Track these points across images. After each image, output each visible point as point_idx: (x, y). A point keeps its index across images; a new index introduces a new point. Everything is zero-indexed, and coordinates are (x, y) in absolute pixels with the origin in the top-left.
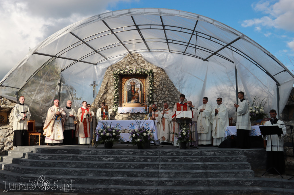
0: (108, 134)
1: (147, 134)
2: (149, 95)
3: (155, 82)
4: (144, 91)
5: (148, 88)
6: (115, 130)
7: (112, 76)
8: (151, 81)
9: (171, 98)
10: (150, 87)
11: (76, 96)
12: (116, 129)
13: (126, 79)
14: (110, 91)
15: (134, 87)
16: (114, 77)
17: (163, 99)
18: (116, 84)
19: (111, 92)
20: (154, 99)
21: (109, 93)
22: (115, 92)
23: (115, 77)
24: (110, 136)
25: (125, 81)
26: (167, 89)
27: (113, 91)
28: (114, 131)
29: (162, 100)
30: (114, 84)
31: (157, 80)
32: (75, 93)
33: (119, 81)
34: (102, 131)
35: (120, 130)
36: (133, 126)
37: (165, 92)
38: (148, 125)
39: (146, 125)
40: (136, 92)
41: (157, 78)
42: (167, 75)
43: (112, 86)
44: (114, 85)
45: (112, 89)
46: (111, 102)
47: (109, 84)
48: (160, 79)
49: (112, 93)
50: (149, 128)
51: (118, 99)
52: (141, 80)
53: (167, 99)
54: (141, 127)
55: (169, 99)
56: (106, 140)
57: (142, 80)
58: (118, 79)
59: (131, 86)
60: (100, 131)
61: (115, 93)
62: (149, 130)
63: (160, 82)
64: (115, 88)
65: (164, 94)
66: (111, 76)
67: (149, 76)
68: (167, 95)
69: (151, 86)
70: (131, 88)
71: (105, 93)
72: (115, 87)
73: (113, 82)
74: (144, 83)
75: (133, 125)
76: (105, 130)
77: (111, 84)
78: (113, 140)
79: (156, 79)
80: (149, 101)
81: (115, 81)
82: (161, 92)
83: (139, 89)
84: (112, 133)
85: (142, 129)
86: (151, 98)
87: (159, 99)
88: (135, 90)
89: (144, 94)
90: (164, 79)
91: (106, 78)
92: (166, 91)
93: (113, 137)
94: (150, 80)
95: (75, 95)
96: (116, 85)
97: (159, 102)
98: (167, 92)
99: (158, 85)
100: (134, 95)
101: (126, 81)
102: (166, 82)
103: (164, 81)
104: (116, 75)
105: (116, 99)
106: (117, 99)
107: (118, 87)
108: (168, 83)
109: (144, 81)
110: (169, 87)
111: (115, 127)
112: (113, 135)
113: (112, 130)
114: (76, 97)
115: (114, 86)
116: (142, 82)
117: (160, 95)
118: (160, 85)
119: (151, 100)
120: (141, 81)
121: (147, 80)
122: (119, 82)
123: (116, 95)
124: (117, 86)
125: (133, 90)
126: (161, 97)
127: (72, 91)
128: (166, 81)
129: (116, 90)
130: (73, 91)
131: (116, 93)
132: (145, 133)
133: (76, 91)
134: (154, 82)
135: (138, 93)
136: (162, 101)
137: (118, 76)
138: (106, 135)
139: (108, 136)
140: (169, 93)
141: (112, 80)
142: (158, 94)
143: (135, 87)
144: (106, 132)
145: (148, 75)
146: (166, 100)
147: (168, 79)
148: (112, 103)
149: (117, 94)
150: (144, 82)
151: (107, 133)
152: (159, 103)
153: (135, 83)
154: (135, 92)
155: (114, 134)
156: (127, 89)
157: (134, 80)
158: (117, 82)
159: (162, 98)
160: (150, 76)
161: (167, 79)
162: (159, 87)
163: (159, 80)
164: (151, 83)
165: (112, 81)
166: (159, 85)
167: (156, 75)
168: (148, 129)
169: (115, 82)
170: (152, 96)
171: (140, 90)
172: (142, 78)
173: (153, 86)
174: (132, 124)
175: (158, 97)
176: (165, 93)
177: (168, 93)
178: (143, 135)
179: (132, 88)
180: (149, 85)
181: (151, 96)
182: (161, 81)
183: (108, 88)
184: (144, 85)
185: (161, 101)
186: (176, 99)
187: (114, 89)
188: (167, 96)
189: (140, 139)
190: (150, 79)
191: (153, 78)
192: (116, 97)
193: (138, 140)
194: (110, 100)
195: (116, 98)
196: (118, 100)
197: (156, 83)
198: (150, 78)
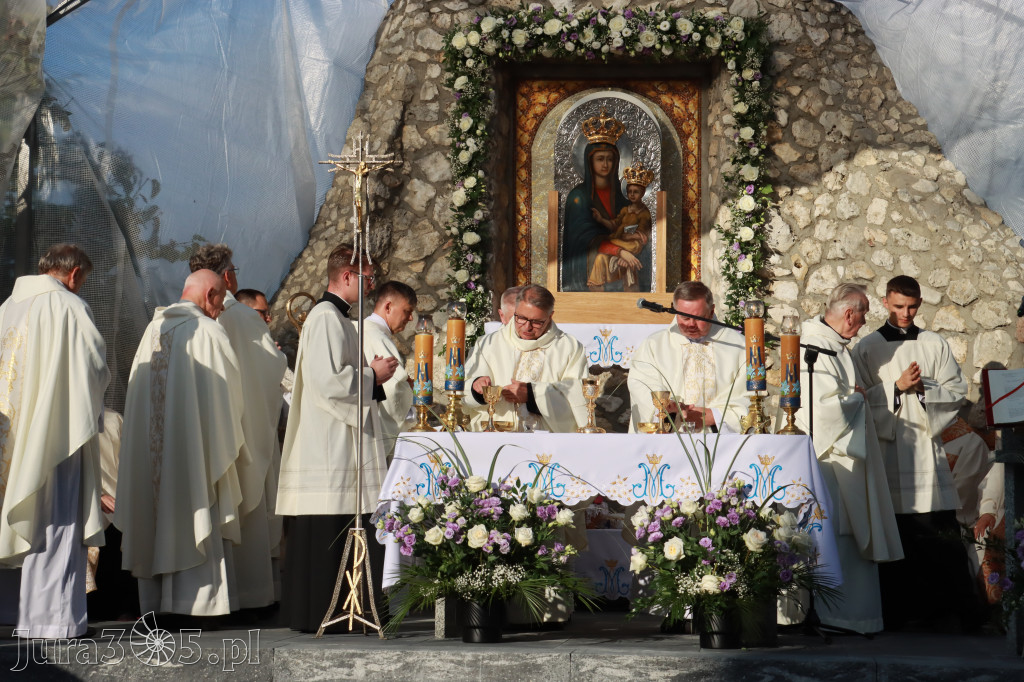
0: (477, 537)
1: (769, 534)
2: (736, 227)
3: (782, 117)
4: (691, 194)
5: (728, 168)
6: (531, 507)
7: (435, 71)
8: (750, 111)
9: (917, 252)
10: (744, 162)
11: (156, 231)
12: (534, 495)
13: (542, 98)
14: (419, 193)
15: (615, 160)
16: (449, 75)
17: (845, 259)
18: (472, 132)
19: (431, 203)
20: (774, 259)
21: (408, 206)
22: (459, 197)
23: (461, 82)
24: (496, 547)
25: (539, 109)
26: (882, 180)
27: (442, 187)
28: (517, 512)
29: (840, 270)
30: (457, 132)
31: (802, 104)
32: (151, 203)
33: (491, 108)
34: (432, 516)
35: (562, 507)
36: (660, 472)
37: (862, 202)
38: (772, 474)
39: (759, 473)
40: (629, 203)
41: (795, 90)
42: (881, 65)
43: (437, 147)
44: (448, 141)
45: (435, 178)
46: (430, 278)
47: (412, 137)
48: (824, 95)
49: (437, 208)
50: (778, 495)
51: (484, 258)
52: (666, 99)
53: (876, 260)
54: (717, 489)
55: (896, 262)
56: (461, 581)
57: (677, 103)
58: (484, 98)
59: (591, 149)
60: (415, 515)
61: (461, 208)
62: (777, 508)
63: (822, 120)
64: (467, 171)
65: (851, 219)
66: (424, 66)
67: (739, 69)
68: (884, 228)
69: (754, 151)
70: (590, 171)
71: (381, 205)
72: (464, 157)
73: (442, 116)
74: (690, 126)
75: (656, 471)
76: (451, 509)
77: (428, 139)
78: (513, 577)
79: (794, 100)
80: (731, 279)
81: (458, 115)
82: (831, 206)
83: (651, 175)
84: (506, 524)
85: (734, 501)
86: (745, 247)
87: (816, 259)
88: (623, 186)
89: (693, 216)
90: (856, 100)
91: (388, 86)
92: (870, 196)
93: (518, 556)
94: (742, 108)
95: (150, 224)
96: (470, 142)
97: (813, 285)
98: (878, 207)
99: (810, 144)
100: (607, 222)
101: (544, 114)
102: (874, 125)
103: (858, 117)
104: (470, 63)
105: (470, 257)
106: (478, 260)
107: (487, 161)
108: (887, 131)
109: (692, 108)
110: (899, 165)
111: (527, 478)
112: (514, 543)
113: (506, 504)
114: (154, 240)
115: (458, 151)
116: (677, 122)
117: (824, 223)
118: (823, 150)
119: (746, 265)
120: (668, 110)
121: (716, 109)
122: (492, 117)
123: (467, 222)
124: (475, 155)
125: (600, 182)
126: (826, 244)
127: (119, 189)
128: (869, 115)
129: (471, 182)
130: (128, 187)
131: (468, 208)
132: (752, 530)
133: (156, 187)
134: (773, 117)
135: (643, 207)
136: (835, 272)
137: (483, 73)
138: (466, 540)
139: (479, 550)
140: (896, 216)
141: (435, 99)
142: (803, 220)
143: (625, 165)
144: (462, 522)
145: (731, 65)
146: (871, 266)
147: (890, 93)
148: (436, 287)
149: (479, 215)
150: (690, 116)
151: (470, 525)
152: (809, 289)
153: (618, 124)
154: (621, 201)
155: (524, 536)
156: (557, 176)
157: (611, 100)
158: (477, 120)
159: (835, 251)
160: (748, 74)
161: (879, 101)
162: (816, 158)
163: (817, 104)
164: (747, 133)
165: (434, 107)
166: (815, 149)
167: (794, 64)
168: (770, 503)
169: (466, 123)
170: (757, 233)
171: (663, 188)
172: (673, 91)
173: (768, 152)
174: (653, 459)
175: (807, 246)
176: (864, 212)
177: (889, 211)
178: (740, 547)
179: (599, 166)
180: (733, 150)
181: (746, 234)
182: (832, 114)
183: (407, 168)
184: (692, 142)
185: (825, 271)
186: (956, 260)
187: (448, 175)
188: (881, 238)
189: (720, 571)
190: (743, 99)
191: (767, 92)
192: (471, 238)
193: (710, 583)
194: (419, 267)
195: (474, 248)
196: (483, 269)
197: (787, 128)
198: (742, 89)
